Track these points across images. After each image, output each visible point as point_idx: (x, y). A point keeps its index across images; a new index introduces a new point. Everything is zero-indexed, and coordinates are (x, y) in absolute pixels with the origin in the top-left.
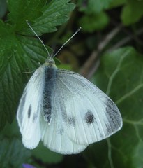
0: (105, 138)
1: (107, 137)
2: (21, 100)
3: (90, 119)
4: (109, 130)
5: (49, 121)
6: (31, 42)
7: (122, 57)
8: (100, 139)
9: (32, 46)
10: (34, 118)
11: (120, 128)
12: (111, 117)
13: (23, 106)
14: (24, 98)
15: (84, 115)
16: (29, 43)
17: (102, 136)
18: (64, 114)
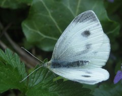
0: (99, 23)
1: (99, 21)
2: (81, 82)
3: (87, 33)
4: (95, 20)
5: (88, 62)
6: (32, 79)
7: (30, 29)
8: (100, 26)
9: (35, 79)
10: (89, 73)
11: (93, 12)
12: (86, 19)
13: (84, 81)
14: (79, 80)
15: (85, 38)
16: (33, 81)
17: (98, 25)
18: (84, 52)
